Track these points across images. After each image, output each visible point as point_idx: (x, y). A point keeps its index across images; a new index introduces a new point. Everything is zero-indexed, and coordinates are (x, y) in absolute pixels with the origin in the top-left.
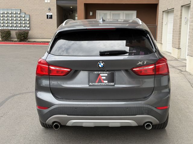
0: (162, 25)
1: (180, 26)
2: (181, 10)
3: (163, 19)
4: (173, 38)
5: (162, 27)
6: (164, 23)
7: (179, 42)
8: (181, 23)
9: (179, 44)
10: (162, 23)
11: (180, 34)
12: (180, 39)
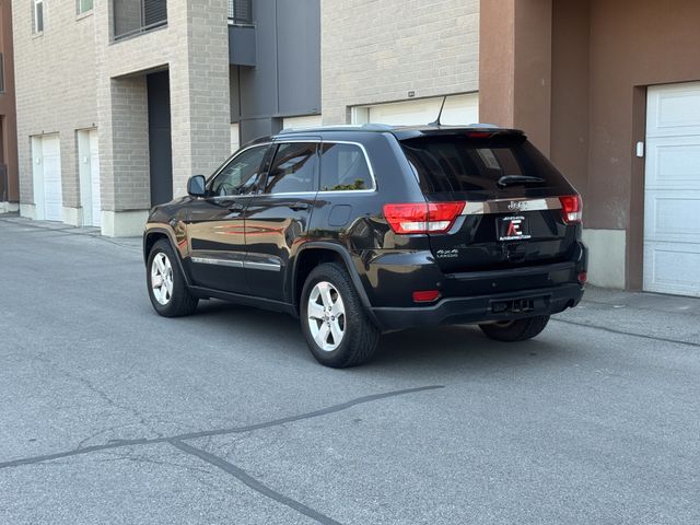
0: (31, 164)
1: (77, 166)
2: (76, 137)
3: (31, 151)
4: (63, 190)
5: (31, 168)
6: (35, 161)
7: (79, 195)
8: (77, 161)
9: (79, 199)
10: (31, 159)
11: (78, 180)
12: (78, 190)
